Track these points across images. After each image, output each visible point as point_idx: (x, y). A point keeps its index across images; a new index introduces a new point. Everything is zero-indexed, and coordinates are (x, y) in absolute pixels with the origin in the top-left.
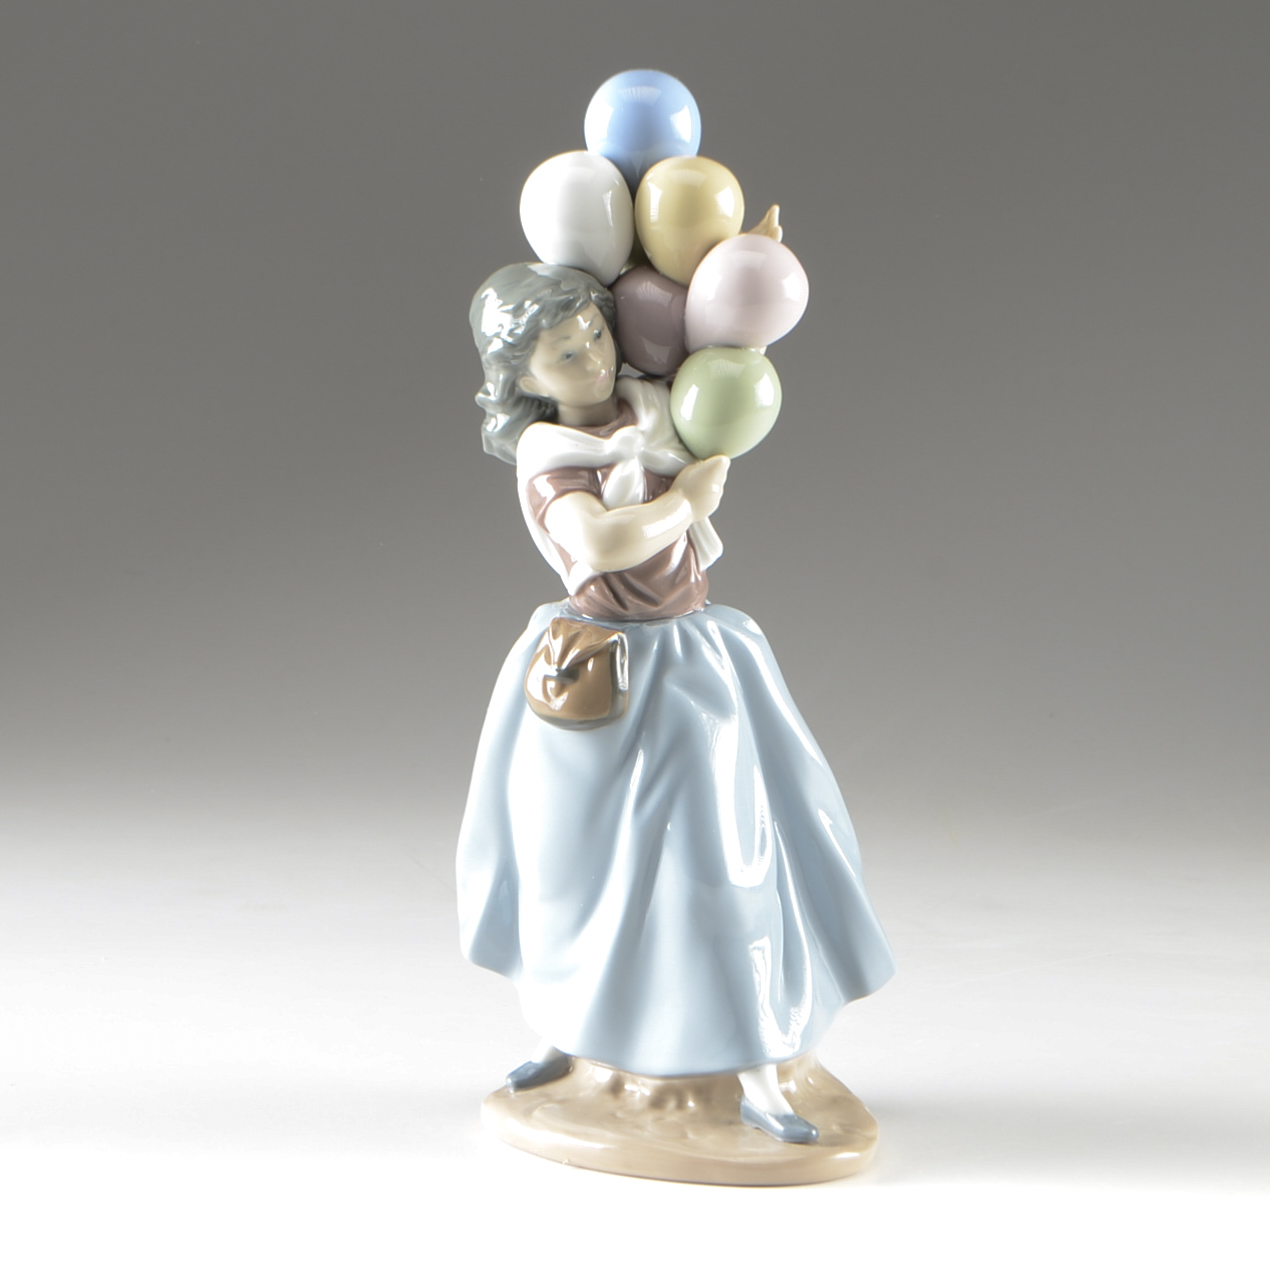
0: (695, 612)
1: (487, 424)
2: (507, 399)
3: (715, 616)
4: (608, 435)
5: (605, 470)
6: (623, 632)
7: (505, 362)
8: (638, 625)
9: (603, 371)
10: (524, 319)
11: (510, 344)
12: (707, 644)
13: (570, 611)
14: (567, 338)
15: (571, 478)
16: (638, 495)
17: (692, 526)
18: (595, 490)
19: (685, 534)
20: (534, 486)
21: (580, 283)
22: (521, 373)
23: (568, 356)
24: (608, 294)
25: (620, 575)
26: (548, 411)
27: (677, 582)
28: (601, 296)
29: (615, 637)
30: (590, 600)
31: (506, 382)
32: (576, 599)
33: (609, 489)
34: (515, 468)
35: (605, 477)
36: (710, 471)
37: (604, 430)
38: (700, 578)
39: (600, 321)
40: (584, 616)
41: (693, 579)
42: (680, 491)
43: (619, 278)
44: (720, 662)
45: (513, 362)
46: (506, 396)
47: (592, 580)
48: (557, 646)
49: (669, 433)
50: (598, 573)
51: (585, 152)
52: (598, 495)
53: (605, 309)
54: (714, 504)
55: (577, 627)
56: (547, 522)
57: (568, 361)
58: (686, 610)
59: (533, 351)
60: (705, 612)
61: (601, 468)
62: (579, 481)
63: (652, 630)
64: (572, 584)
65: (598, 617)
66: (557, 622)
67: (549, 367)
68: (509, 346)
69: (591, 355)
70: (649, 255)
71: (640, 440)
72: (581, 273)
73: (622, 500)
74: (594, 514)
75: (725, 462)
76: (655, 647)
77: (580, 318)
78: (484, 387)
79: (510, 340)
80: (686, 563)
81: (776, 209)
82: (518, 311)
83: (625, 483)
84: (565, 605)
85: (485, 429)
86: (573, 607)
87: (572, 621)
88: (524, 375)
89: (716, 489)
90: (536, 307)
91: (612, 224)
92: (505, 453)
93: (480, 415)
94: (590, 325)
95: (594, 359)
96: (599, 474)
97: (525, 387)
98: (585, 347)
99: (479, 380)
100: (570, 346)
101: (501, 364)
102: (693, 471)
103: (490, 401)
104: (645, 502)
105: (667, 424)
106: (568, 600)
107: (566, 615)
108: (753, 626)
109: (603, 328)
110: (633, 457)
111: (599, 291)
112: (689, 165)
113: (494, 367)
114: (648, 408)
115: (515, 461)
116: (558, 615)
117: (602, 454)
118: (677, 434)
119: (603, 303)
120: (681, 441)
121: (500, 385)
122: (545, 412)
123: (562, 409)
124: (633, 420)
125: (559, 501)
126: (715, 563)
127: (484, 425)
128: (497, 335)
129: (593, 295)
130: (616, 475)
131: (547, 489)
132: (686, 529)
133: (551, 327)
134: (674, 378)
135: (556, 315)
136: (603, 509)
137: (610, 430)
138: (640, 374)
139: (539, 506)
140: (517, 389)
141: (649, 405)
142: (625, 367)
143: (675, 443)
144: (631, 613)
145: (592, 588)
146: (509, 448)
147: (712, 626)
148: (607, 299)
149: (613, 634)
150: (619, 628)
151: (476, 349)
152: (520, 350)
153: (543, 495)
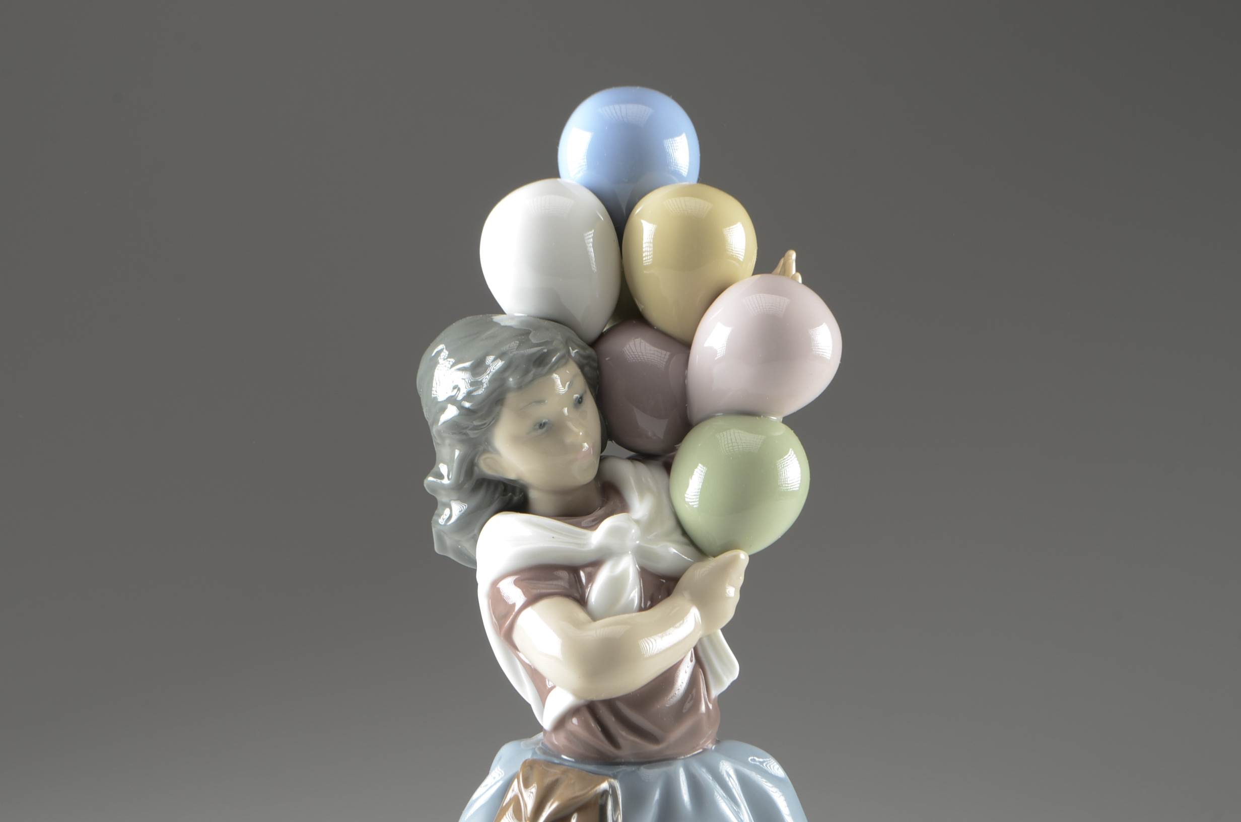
0: (705, 750)
1: (440, 516)
2: (463, 483)
3: (730, 757)
4: (593, 526)
5: (589, 569)
6: (615, 777)
7: (460, 433)
8: (634, 768)
9: (586, 445)
10: (486, 378)
11: (468, 409)
12: (721, 792)
13: (545, 751)
14: (540, 402)
15: (546, 579)
16: (633, 600)
17: (700, 640)
18: (576, 595)
19: (690, 654)
20: (498, 590)
21: (557, 336)
22: (481, 448)
23: (542, 425)
24: (590, 351)
25: (610, 704)
26: (516, 498)
27: (684, 711)
28: (582, 352)
29: (605, 785)
30: (572, 736)
31: (462, 459)
32: (553, 736)
33: (595, 593)
34: (475, 571)
35: (591, 578)
36: (724, 571)
37: (587, 520)
38: (711, 706)
39: (580, 383)
40: (564, 757)
41: (703, 708)
42: (687, 595)
43: (602, 336)
44: (737, 814)
45: (472, 434)
46: (462, 479)
47: (574, 711)
48: (529, 799)
49: (670, 523)
50: (582, 702)
51: (558, 180)
52: (582, 601)
53: (587, 369)
54: (729, 612)
55: (554, 773)
56: (517, 637)
57: (540, 431)
58: (694, 749)
59: (496, 419)
60: (716, 750)
61: (583, 567)
62: (555, 582)
63: (650, 774)
64: (547, 717)
65: (582, 758)
66: (529, 766)
67: (517, 440)
68: (467, 413)
69: (570, 425)
70: (641, 307)
71: (634, 531)
72: (556, 324)
73: (612, 606)
74: (577, 624)
75: (743, 557)
76: (657, 795)
77: (555, 376)
78: (435, 469)
79: (467, 405)
80: (694, 691)
81: (793, 255)
82: (478, 368)
83: (616, 585)
84: (537, 743)
85: (437, 522)
86: (549, 745)
87: (549, 764)
88: (485, 451)
89: (732, 592)
90: (500, 364)
91: (594, 267)
92: (461, 553)
93: (431, 505)
94: (570, 386)
95: (575, 429)
96: (582, 574)
97: (486, 466)
98: (563, 413)
99: (429, 462)
100: (545, 412)
101: (457, 437)
102: (701, 570)
103: (443, 485)
104: (641, 609)
105: (667, 512)
106: (540, 736)
107: (540, 756)
108: (776, 769)
109: (585, 392)
110: (626, 553)
111: (579, 346)
112: (687, 192)
113: (447, 442)
114: (642, 494)
115: (474, 563)
116: (529, 756)
117: (586, 549)
118: (680, 525)
119: (585, 361)
120: (685, 533)
121: (455, 466)
122: (511, 499)
123: (534, 495)
124: (623, 507)
125: (529, 611)
126: (729, 687)
127: (434, 518)
128: (452, 400)
129: (573, 353)
130: (603, 576)
131: (514, 594)
132: (694, 645)
133: (520, 387)
134: (673, 458)
135: (526, 372)
136: (588, 618)
137: (593, 521)
138: (631, 454)
139: (505, 617)
140: (476, 469)
141: (643, 490)
142: (611, 445)
143: (678, 536)
144: (625, 753)
145: (575, 721)
146: (466, 546)
147: (727, 768)
148: (588, 357)
149: (603, 781)
150: (610, 773)
151: (425, 422)
152: (483, 417)
153: (510, 602)
